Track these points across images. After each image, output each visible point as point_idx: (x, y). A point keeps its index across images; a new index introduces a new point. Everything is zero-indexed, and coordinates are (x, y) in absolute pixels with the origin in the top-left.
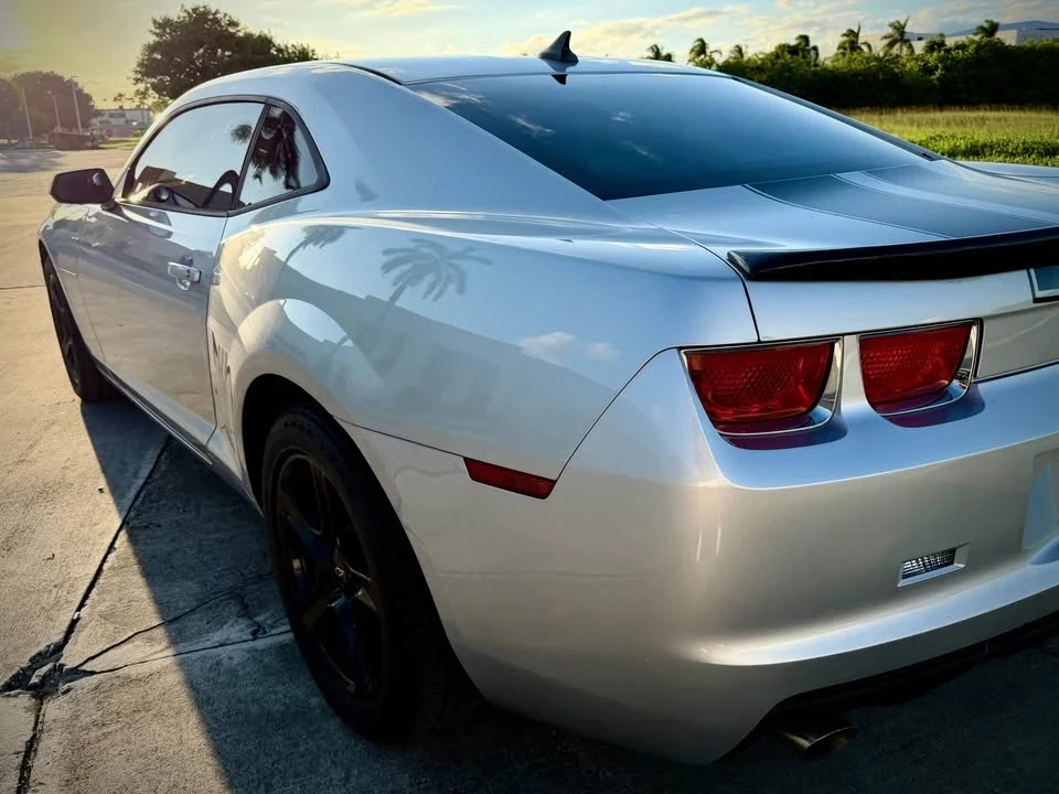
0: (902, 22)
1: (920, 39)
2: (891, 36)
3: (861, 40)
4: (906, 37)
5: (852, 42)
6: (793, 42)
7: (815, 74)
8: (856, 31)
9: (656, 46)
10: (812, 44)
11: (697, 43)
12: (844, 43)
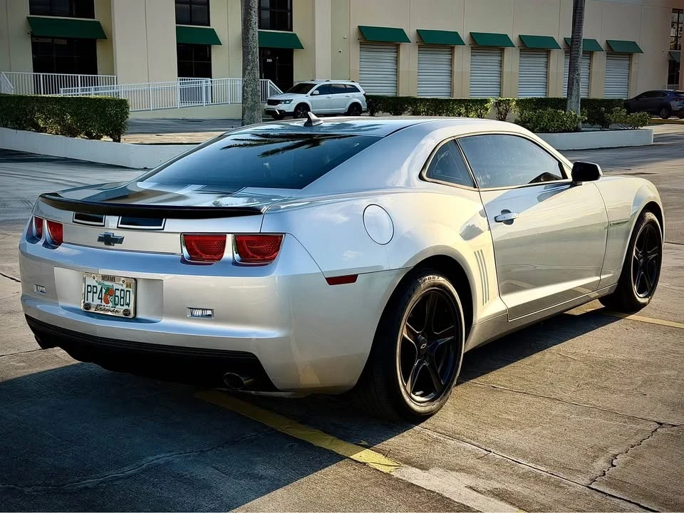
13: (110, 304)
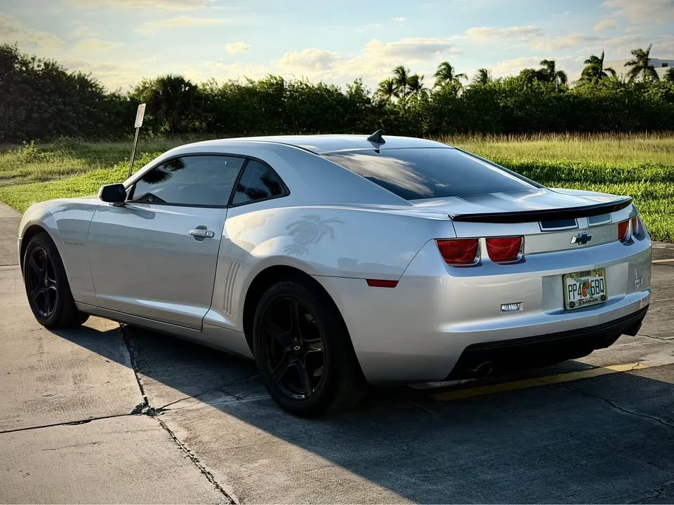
0: (645, 51)
1: (665, 65)
2: (634, 63)
3: (605, 66)
4: (650, 64)
5: (595, 68)
6: (538, 68)
7: (559, 99)
8: (600, 58)
9: (402, 69)
10: (557, 69)
11: (443, 67)
12: (588, 69)
13: (588, 296)
